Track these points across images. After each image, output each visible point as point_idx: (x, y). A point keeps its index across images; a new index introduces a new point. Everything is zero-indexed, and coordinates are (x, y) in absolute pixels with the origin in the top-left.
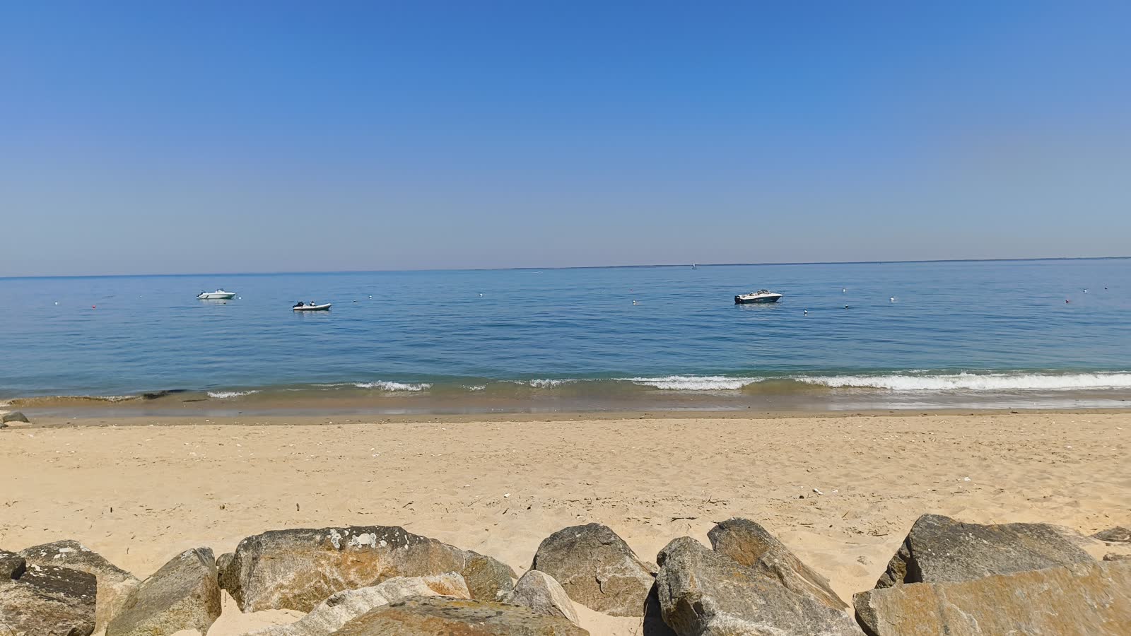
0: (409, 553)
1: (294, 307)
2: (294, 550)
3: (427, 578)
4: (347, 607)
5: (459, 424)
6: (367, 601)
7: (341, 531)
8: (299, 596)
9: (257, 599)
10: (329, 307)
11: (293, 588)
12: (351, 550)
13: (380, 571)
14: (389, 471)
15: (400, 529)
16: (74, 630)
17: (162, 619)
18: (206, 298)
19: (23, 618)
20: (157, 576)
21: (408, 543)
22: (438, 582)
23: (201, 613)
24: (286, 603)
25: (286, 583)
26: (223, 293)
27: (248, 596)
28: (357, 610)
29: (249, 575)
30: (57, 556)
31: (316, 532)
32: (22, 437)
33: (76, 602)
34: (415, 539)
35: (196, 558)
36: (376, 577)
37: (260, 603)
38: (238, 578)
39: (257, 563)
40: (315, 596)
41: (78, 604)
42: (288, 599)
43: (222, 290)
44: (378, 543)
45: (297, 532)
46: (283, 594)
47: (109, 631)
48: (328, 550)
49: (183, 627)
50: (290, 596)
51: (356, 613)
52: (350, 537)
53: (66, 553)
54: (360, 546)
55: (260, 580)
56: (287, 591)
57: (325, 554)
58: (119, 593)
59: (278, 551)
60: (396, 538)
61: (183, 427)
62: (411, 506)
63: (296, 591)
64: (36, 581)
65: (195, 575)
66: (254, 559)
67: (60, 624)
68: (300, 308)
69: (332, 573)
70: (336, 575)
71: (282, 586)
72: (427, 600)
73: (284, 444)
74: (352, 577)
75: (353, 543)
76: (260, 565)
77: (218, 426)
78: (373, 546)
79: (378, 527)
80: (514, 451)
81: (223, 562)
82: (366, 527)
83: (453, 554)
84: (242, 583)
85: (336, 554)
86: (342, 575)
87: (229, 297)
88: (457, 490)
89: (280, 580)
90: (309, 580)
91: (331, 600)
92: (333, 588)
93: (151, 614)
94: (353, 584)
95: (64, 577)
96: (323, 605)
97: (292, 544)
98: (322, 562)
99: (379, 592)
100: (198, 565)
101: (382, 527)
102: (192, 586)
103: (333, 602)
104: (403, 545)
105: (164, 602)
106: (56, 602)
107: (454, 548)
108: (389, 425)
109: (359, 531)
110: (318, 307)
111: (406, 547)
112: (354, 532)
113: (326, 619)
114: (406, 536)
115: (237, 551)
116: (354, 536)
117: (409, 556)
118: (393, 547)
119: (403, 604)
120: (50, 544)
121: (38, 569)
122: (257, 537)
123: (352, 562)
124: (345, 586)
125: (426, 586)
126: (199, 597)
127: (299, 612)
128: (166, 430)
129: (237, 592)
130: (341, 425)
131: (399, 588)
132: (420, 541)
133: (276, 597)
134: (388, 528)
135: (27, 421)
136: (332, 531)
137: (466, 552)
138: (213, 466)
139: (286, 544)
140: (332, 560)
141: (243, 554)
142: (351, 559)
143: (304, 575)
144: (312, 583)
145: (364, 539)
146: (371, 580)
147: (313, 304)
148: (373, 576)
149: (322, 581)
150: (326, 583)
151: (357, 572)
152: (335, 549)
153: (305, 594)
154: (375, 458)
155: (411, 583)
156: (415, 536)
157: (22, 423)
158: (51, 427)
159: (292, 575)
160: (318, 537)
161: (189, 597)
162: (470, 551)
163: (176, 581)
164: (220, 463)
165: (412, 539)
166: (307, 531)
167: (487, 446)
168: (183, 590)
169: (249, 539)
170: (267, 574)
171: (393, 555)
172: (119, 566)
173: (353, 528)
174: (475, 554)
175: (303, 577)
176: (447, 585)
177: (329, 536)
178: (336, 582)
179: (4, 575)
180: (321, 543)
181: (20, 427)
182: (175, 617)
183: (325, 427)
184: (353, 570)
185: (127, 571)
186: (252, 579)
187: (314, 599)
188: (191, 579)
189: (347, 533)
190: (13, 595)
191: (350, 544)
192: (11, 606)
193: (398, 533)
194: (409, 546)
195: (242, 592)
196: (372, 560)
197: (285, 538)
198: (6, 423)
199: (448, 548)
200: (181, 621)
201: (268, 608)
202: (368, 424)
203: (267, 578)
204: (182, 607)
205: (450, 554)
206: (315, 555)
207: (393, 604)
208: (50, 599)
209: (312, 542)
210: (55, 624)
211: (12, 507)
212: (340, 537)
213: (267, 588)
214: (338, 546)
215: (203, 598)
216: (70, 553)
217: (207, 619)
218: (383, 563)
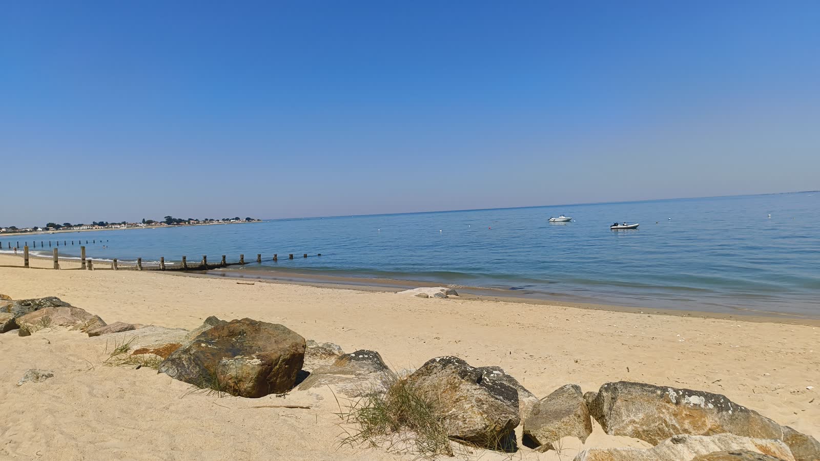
0: (733, 418)
1: (611, 226)
2: (642, 398)
3: (754, 439)
4: (688, 447)
5: (754, 323)
6: (704, 446)
7: (677, 391)
8: (647, 431)
9: (617, 427)
10: (637, 226)
11: (642, 425)
12: (685, 406)
13: (709, 426)
14: (694, 353)
15: (724, 397)
16: (510, 420)
17: (556, 426)
18: (554, 221)
19: (485, 407)
20: (551, 397)
21: (732, 409)
22: (765, 445)
23: (580, 427)
24: (637, 434)
25: (637, 420)
26: (564, 218)
27: (611, 423)
28: (696, 451)
29: (610, 409)
30: (492, 375)
31: (657, 388)
32: (456, 304)
33: (509, 404)
34: (736, 407)
35: (574, 391)
36: (706, 430)
37: (619, 430)
38: (601, 409)
39: (615, 401)
40: (658, 434)
41: (510, 405)
42: (639, 432)
43: (564, 216)
44: (706, 405)
45: (643, 385)
46: (636, 427)
47: (525, 426)
48: (667, 402)
49: (570, 434)
50: (640, 430)
51: (695, 453)
52: (683, 396)
53: (497, 374)
54: (692, 405)
55: (619, 414)
56: (638, 426)
57: (665, 405)
58: (526, 404)
59: (630, 397)
60: (721, 404)
61: (543, 306)
62: (720, 383)
63: (645, 428)
64: (488, 386)
65: (575, 402)
66: (612, 398)
67: (504, 415)
68: (615, 227)
69: (670, 419)
70: (674, 422)
71: (634, 422)
72: (761, 456)
73: (610, 324)
74: (686, 426)
75: (686, 401)
76: (617, 404)
77: (565, 307)
78: (702, 406)
79: (706, 392)
80: (811, 351)
81: (589, 397)
82: (697, 391)
83: (771, 426)
84: (605, 414)
85: (673, 407)
86: (679, 423)
87: (568, 221)
88: (759, 377)
89: (632, 417)
90: (654, 422)
91: (675, 439)
92: (671, 431)
93: (550, 421)
94: (688, 432)
95: (501, 388)
96: (668, 441)
97: (640, 393)
98: (664, 411)
99: (713, 441)
100: (576, 395)
101: (709, 393)
102: (574, 409)
103: (676, 441)
104: (728, 410)
105: (558, 415)
106: (499, 401)
107: (772, 422)
108: (690, 318)
109: (691, 393)
110: (629, 226)
111: (730, 412)
112: (687, 393)
113: (672, 452)
114: (729, 403)
115: (600, 391)
116: (686, 396)
117: (732, 419)
118: (719, 410)
119: (740, 454)
120: (488, 367)
121: (488, 380)
122: (614, 384)
123: (686, 415)
124: (681, 431)
125: (754, 446)
126: (579, 416)
127: (647, 443)
128: (533, 307)
129: (601, 418)
130: (650, 315)
131: (730, 442)
132: (742, 411)
133: (630, 428)
134: (714, 395)
135: (458, 295)
136: (669, 389)
137: (784, 427)
138: (565, 334)
139: (636, 392)
140: (670, 411)
141: (605, 394)
142: (685, 412)
143: (650, 417)
144: (657, 424)
145: (694, 400)
146: (702, 432)
147: (625, 224)
148: (703, 429)
149: (663, 424)
150: (667, 426)
151: (690, 423)
152: (672, 403)
153: (651, 431)
154: (681, 342)
155: (741, 441)
156: (737, 406)
157: (454, 296)
158: (470, 299)
159: (641, 416)
160: (659, 392)
161: (573, 415)
162: (787, 427)
163: (561, 403)
164: (569, 332)
165: (735, 407)
166: (651, 386)
167: (783, 344)
168: (569, 410)
169: (608, 384)
170: (623, 411)
171: (720, 416)
172: (526, 388)
173: (685, 390)
174: (793, 430)
175: (648, 419)
176: (773, 449)
177: (667, 393)
178: (674, 428)
179: (473, 380)
180: (661, 396)
181: (454, 298)
182: (564, 427)
183: (638, 315)
184: (687, 421)
185: (530, 392)
186: (612, 412)
187: (658, 436)
188: (573, 404)
189: (681, 393)
190: (479, 392)
191: (684, 401)
192: (479, 399)
193: (722, 400)
194: (733, 412)
195: (606, 420)
196: (702, 417)
197: (634, 388)
198: (448, 295)
199: (766, 420)
200: (568, 430)
201: (625, 435)
202: (672, 316)
203: (624, 413)
204: (569, 421)
205: (769, 426)
206: (657, 405)
207: (731, 452)
208: (497, 399)
209: (655, 395)
210: (501, 414)
211: (458, 344)
212: (676, 395)
213: (623, 421)
214: (674, 401)
215: (582, 418)
216: (499, 374)
217: (585, 434)
218: (711, 421)
